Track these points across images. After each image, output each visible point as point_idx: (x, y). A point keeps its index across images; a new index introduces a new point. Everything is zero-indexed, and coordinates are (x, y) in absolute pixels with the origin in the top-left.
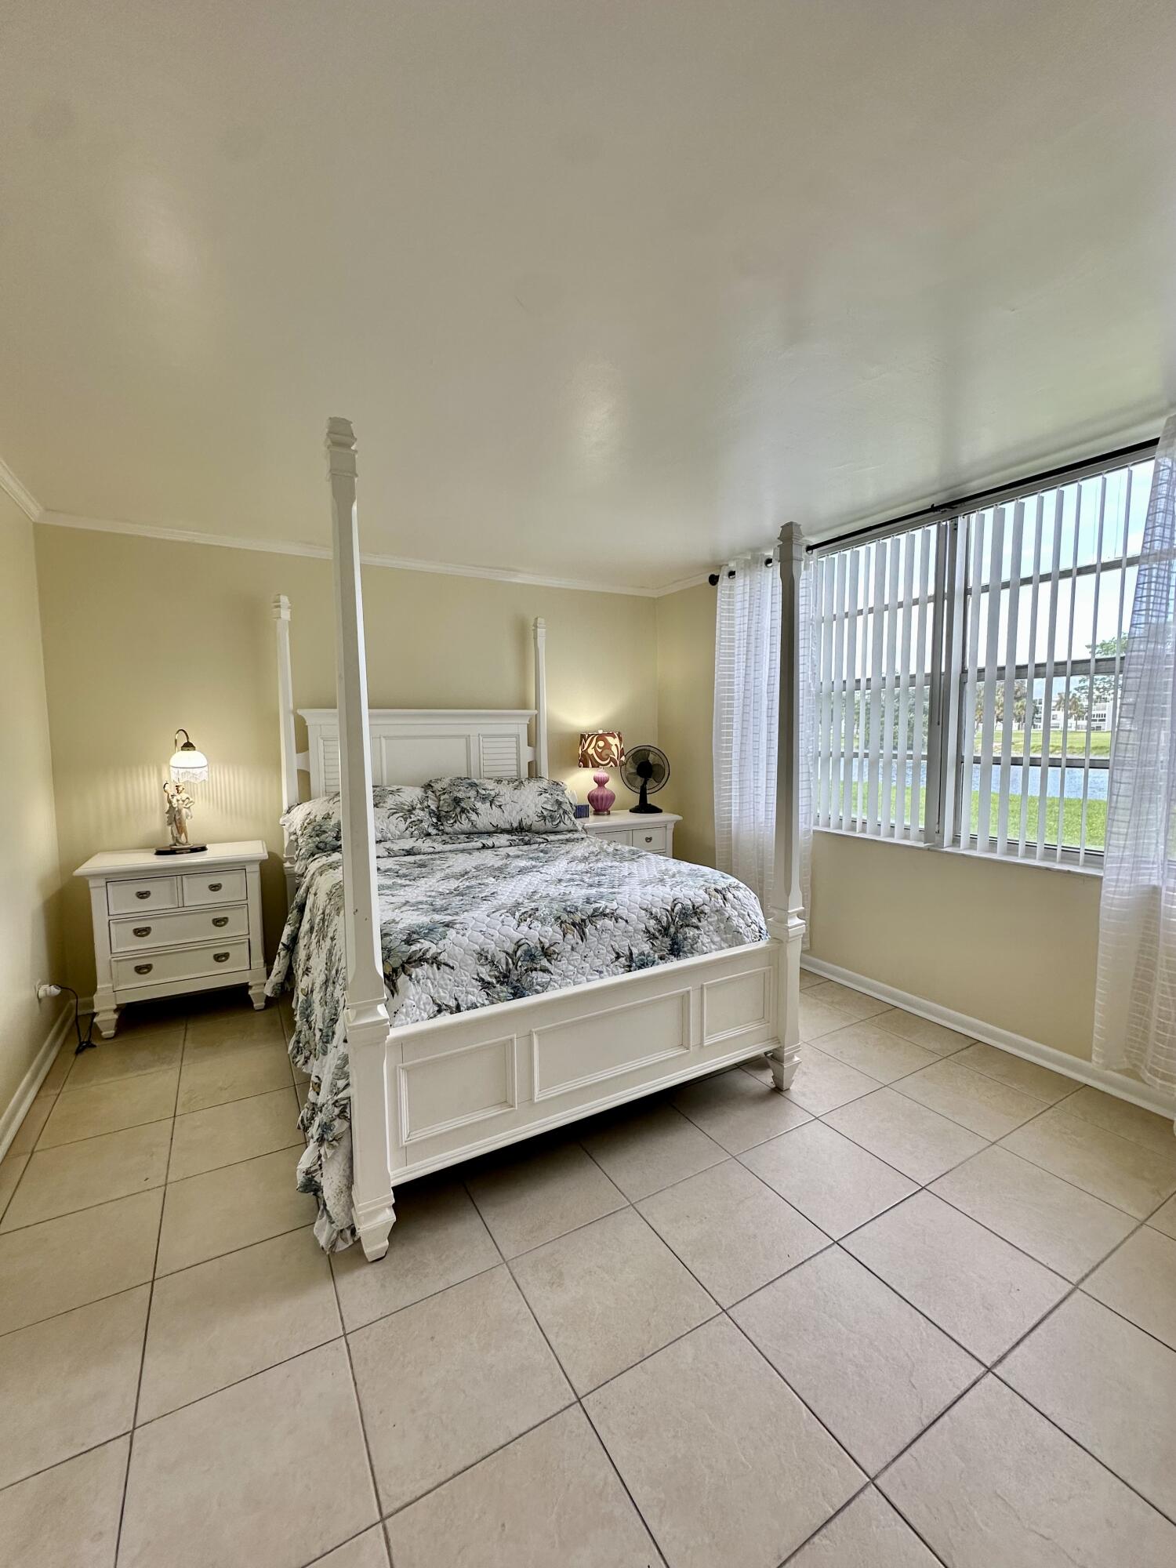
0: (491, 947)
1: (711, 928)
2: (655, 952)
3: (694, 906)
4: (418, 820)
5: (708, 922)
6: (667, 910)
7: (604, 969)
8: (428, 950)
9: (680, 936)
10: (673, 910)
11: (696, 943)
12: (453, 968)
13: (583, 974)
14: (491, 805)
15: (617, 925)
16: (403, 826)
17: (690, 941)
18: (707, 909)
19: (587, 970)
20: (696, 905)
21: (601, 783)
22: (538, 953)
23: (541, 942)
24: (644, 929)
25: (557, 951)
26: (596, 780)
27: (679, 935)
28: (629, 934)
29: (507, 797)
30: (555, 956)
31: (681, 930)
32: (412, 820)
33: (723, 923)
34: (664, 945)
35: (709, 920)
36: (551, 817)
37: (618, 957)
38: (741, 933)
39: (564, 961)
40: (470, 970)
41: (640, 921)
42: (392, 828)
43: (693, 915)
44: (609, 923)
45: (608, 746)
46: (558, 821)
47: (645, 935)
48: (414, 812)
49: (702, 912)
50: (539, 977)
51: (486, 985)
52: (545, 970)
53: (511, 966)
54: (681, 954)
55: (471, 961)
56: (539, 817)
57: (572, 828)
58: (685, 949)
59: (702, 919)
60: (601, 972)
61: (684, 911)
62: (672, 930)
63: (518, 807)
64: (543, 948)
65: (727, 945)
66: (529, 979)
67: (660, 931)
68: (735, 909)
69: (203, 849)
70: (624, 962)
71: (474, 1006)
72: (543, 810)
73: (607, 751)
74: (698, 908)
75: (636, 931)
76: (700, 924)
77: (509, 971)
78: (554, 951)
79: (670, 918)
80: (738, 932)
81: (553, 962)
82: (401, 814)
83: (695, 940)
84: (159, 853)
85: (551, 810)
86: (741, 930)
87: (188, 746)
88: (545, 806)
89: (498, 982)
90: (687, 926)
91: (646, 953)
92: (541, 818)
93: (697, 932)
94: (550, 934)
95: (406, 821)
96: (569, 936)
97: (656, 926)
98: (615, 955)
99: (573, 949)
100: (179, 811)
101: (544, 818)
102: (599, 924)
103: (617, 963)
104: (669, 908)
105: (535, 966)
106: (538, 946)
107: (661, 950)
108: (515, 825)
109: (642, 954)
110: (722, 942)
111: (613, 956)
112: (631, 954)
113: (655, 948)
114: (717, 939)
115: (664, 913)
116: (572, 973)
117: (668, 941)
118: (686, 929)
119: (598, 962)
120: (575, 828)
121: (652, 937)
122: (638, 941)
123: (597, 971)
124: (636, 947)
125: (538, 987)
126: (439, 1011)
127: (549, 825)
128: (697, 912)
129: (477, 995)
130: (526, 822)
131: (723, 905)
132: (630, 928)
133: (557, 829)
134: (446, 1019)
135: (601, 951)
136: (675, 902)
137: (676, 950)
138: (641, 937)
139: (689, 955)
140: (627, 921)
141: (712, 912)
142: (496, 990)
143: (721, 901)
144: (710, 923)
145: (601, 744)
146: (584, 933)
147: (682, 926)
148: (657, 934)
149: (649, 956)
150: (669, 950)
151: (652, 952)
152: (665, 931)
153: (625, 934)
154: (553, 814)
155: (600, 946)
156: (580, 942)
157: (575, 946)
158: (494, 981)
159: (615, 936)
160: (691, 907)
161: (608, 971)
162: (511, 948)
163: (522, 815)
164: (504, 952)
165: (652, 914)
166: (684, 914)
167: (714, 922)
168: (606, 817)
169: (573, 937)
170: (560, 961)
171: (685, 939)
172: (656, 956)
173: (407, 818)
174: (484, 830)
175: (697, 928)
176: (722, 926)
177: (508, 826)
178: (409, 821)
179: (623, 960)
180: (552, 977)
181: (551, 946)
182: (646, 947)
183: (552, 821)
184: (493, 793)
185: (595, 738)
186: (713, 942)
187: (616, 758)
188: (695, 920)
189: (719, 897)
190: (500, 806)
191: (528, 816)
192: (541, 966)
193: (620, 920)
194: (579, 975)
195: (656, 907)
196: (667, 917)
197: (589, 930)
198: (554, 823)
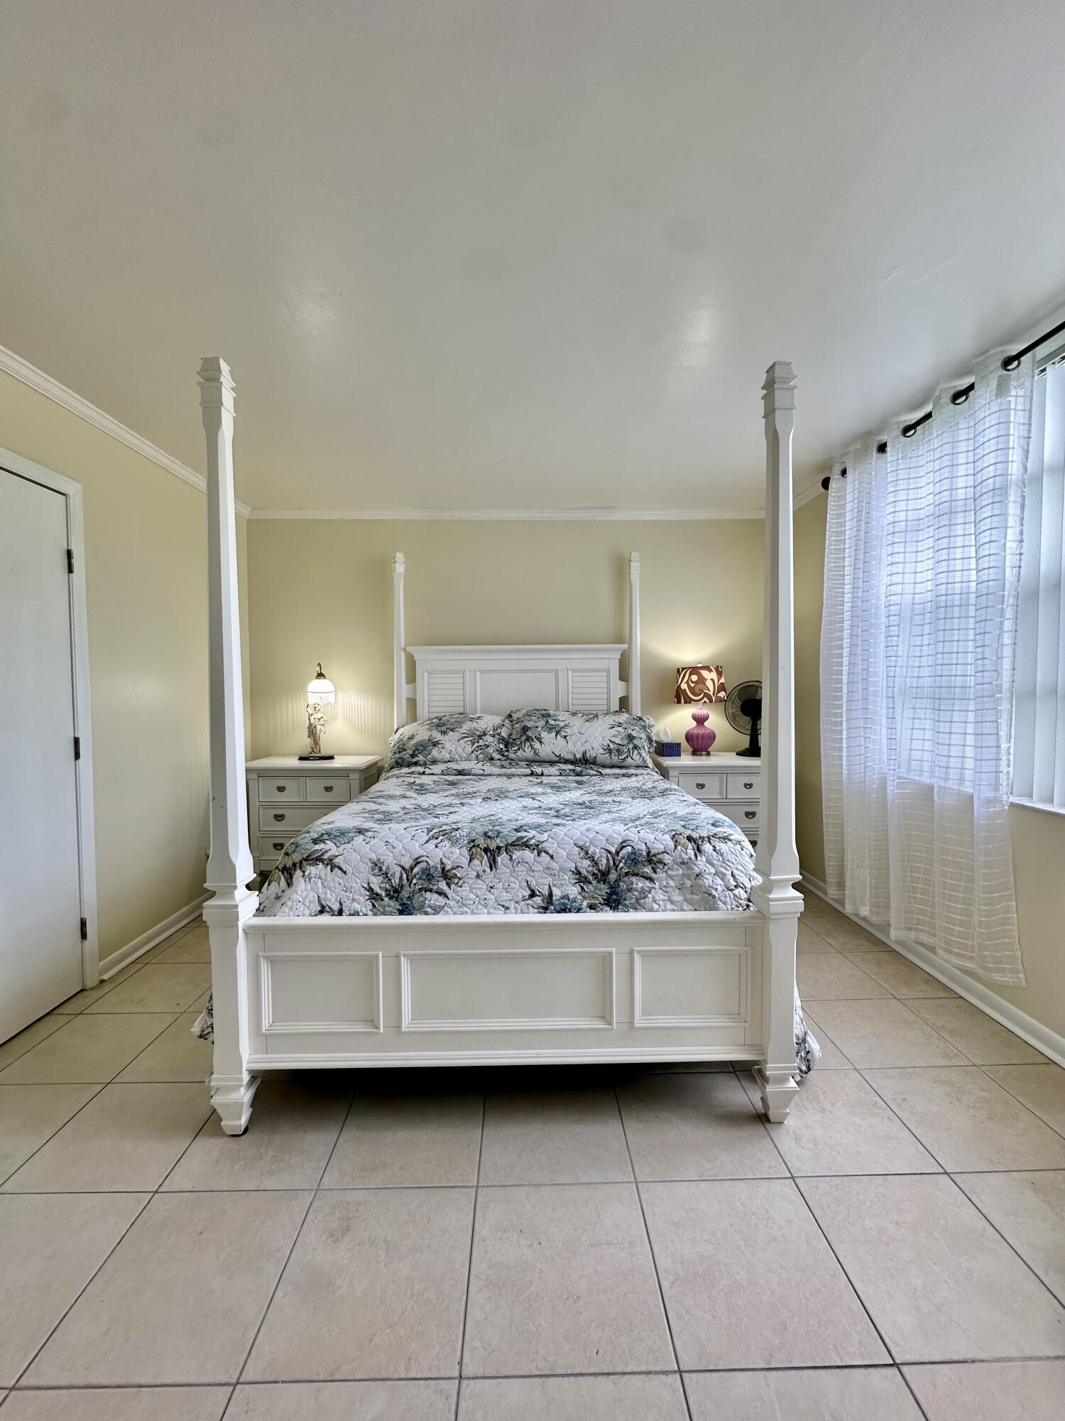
0: (389, 860)
1: (672, 883)
2: (585, 898)
3: (649, 853)
4: (485, 745)
5: (668, 875)
6: (610, 852)
7: (512, 905)
8: (327, 852)
9: (623, 886)
10: (618, 853)
11: (644, 898)
12: (345, 873)
13: (486, 906)
14: (556, 735)
15: (539, 859)
16: (469, 749)
17: (636, 893)
18: (667, 859)
19: (491, 902)
20: (653, 852)
21: (700, 720)
22: (438, 873)
23: (442, 863)
24: (573, 869)
25: (459, 875)
26: (695, 718)
27: (621, 884)
28: (552, 872)
29: (575, 729)
30: (456, 881)
31: (626, 879)
32: (480, 744)
33: (690, 880)
34: (598, 892)
35: (669, 872)
36: (618, 750)
37: (533, 895)
38: (714, 897)
39: (466, 887)
40: (360, 878)
41: (567, 857)
42: (460, 750)
43: (646, 863)
44: (528, 855)
46: (625, 755)
47: (574, 876)
48: (484, 737)
49: (660, 862)
50: (433, 899)
51: (374, 896)
52: (441, 893)
53: (405, 881)
54: (620, 907)
55: (365, 868)
56: (605, 750)
57: (641, 764)
58: (627, 902)
59: (658, 870)
60: (507, 908)
61: (633, 856)
62: (613, 876)
63: (584, 738)
64: (443, 869)
65: (691, 907)
66: (421, 899)
67: (594, 874)
68: (713, 865)
69: (331, 758)
70: (540, 902)
71: (356, 914)
72: (610, 744)
73: (700, 686)
74: (654, 855)
75: (562, 869)
76: (654, 876)
77: (402, 887)
78: (455, 875)
79: (611, 862)
80: (710, 894)
81: (453, 886)
82: (471, 739)
83: (644, 894)
84: (301, 759)
85: (618, 744)
86: (714, 892)
87: (320, 675)
88: (613, 739)
89: (387, 895)
90: (637, 875)
91: (571, 897)
92: (607, 751)
93: (648, 883)
94: (455, 856)
95: (473, 745)
96: (476, 862)
97: (591, 869)
98: (529, 892)
99: (478, 876)
100: (315, 727)
101: (610, 751)
102: (517, 854)
103: (529, 902)
104: (613, 850)
105: (431, 886)
106: (439, 866)
107: (593, 898)
108: (579, 756)
109: (566, 897)
110: (685, 903)
111: (527, 893)
112: (551, 895)
113: (583, 894)
114: (677, 897)
115: (605, 855)
116: (472, 902)
117: (605, 889)
118: (634, 879)
119: (505, 896)
120: (645, 765)
121: (581, 879)
122: (563, 882)
123: (503, 906)
124: (559, 888)
125: (429, 910)
126: (321, 912)
127: (615, 759)
128: (652, 859)
129: (363, 904)
130: (589, 755)
131: (693, 857)
132: (555, 865)
133: (623, 764)
134: (326, 919)
135: (513, 885)
136: (624, 844)
137: (614, 901)
138: (568, 878)
139: (631, 910)
140: (552, 857)
141: (676, 864)
142: (382, 903)
143: (692, 852)
144: (671, 877)
145: (694, 678)
146: (495, 861)
147: (627, 874)
148: (591, 878)
149: (575, 901)
150: (605, 900)
151: (579, 897)
152: (602, 876)
153: (547, 871)
154: (621, 747)
155: (513, 879)
156: (488, 870)
157: (481, 873)
158: (383, 894)
159: (533, 871)
160: (645, 853)
161: (516, 908)
162: (407, 863)
163: (587, 746)
164: (400, 866)
165: (587, 854)
166: (634, 859)
167: (676, 876)
168: (704, 758)
169: (481, 864)
170: (461, 887)
171: (629, 890)
172: (585, 904)
173: (475, 743)
174: (547, 759)
175: (651, 879)
176: (688, 883)
177: (570, 757)
178: (476, 745)
179: (538, 900)
180: (448, 902)
181: (453, 869)
182: (574, 891)
183: (619, 755)
184: (562, 724)
186: (672, 902)
187: (711, 693)
188: (648, 870)
189: (690, 846)
190: (565, 737)
191: (593, 748)
192: (439, 888)
193: (543, 854)
194: (480, 907)
195: (597, 847)
196: (608, 860)
197: (502, 859)
198: (620, 757)
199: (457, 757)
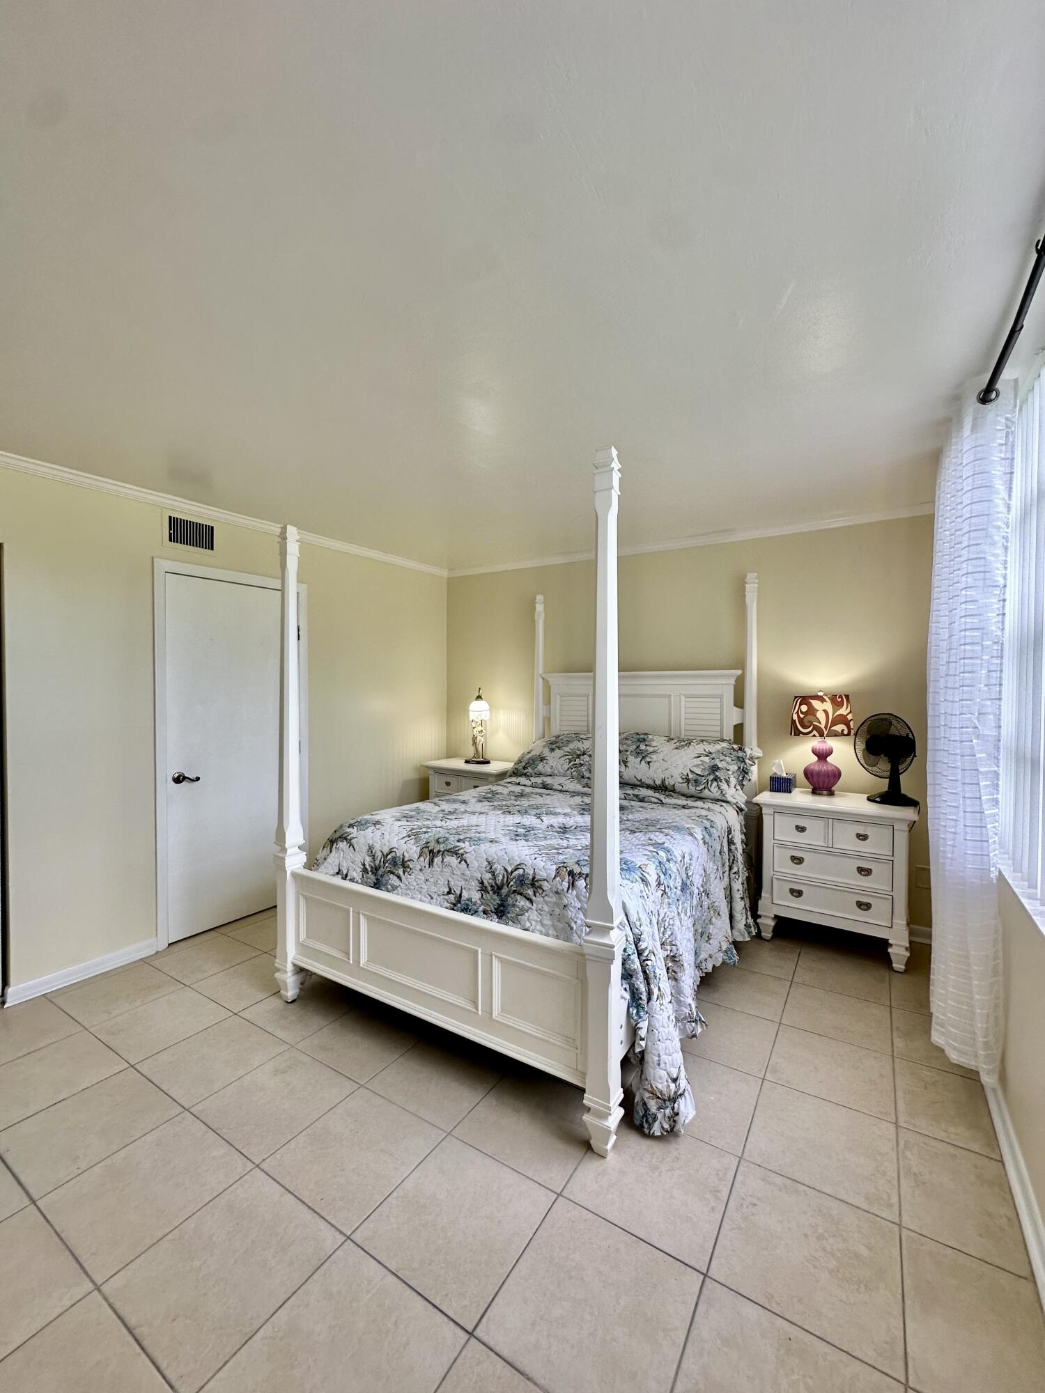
0: (377, 847)
1: (546, 908)
2: (482, 904)
3: (534, 878)
4: (581, 764)
5: (544, 900)
6: (506, 870)
7: (435, 896)
8: (350, 834)
9: (510, 901)
10: (512, 872)
11: (522, 915)
12: (355, 850)
13: (421, 893)
14: (641, 760)
15: (459, 865)
16: (566, 766)
17: (517, 909)
18: (546, 885)
19: (424, 891)
20: (537, 877)
21: (822, 756)
22: (399, 862)
23: (403, 855)
24: (479, 879)
25: (411, 866)
26: (815, 752)
27: (509, 899)
28: (466, 878)
29: (661, 756)
30: (409, 870)
31: (513, 895)
32: (576, 763)
33: (559, 909)
34: (492, 901)
35: (546, 898)
36: (696, 781)
37: (449, 893)
38: (572, 928)
39: (413, 876)
40: (362, 856)
41: (477, 868)
42: (559, 766)
43: (530, 886)
44: (453, 860)
45: (812, 711)
46: (703, 786)
47: (478, 884)
48: (582, 757)
49: (540, 887)
50: (393, 880)
51: (365, 870)
52: (399, 877)
53: (382, 864)
54: (504, 918)
55: (365, 849)
56: (683, 779)
57: (719, 798)
58: (509, 915)
59: (537, 894)
60: (432, 898)
61: (521, 878)
62: (504, 891)
63: (666, 765)
64: (403, 860)
65: (555, 933)
66: (388, 878)
67: (492, 886)
68: (580, 900)
69: (488, 762)
70: (453, 899)
71: (352, 880)
72: (689, 773)
74: (537, 881)
75: (472, 877)
76: (533, 898)
77: (380, 867)
78: (409, 865)
79: (506, 879)
80: (569, 926)
81: (406, 874)
82: (570, 757)
83: (523, 911)
84: (467, 762)
85: (697, 775)
86: (573, 925)
87: (479, 697)
88: (693, 769)
89: (371, 871)
90: (521, 894)
91: (473, 900)
92: (685, 780)
93: (528, 904)
94: (412, 851)
95: (570, 763)
96: (422, 859)
97: (491, 881)
98: (448, 890)
99: (421, 870)
100: (476, 737)
101: (688, 781)
102: (448, 859)
103: (446, 897)
104: (510, 870)
105: (394, 871)
106: (401, 857)
107: (488, 905)
108: (658, 782)
109: (470, 900)
110: (552, 928)
111: (446, 890)
112: (461, 895)
113: (482, 900)
114: (547, 922)
115: (502, 872)
116: (413, 888)
117: (497, 900)
118: (519, 897)
119: (434, 889)
121: (483, 888)
122: (470, 887)
123: (430, 896)
124: (467, 891)
125: (389, 887)
126: (338, 873)
127: (692, 789)
128: (535, 884)
129: (356, 874)
130: (670, 782)
131: (566, 890)
132: (467, 872)
133: (701, 795)
134: (338, 881)
135: (439, 881)
136: (519, 867)
137: (501, 912)
138: (475, 885)
139: (510, 923)
140: (468, 865)
141: (552, 892)
142: (368, 875)
143: (567, 885)
144: (546, 903)
146: (432, 861)
147: (514, 892)
148: (489, 888)
149: (475, 905)
150: (495, 909)
151: (479, 902)
152: (497, 889)
153: (462, 876)
154: (699, 778)
155: (440, 877)
156: (427, 867)
157: (423, 868)
158: (369, 869)
159: (454, 874)
160: (531, 877)
161: (437, 900)
162: (386, 851)
163: (667, 775)
164: (382, 852)
165: (491, 868)
166: (521, 881)
167: (550, 902)
168: (825, 799)
169: (424, 861)
170: (410, 875)
171: (514, 906)
172: (481, 909)
173: (572, 761)
174: (630, 782)
175: (531, 901)
176: (557, 911)
177: (651, 782)
178: (572, 763)
179: (452, 897)
180: (401, 884)
181: (408, 861)
182: (476, 896)
183: (696, 786)
184: (651, 749)
185: (798, 702)
186: (543, 925)
188: (530, 892)
189: (567, 879)
190: (649, 763)
191: (672, 776)
192: (398, 873)
193: (463, 862)
194: (417, 892)
195: (500, 864)
196: (504, 877)
197: (437, 860)
198: (698, 788)
199: (556, 772)
